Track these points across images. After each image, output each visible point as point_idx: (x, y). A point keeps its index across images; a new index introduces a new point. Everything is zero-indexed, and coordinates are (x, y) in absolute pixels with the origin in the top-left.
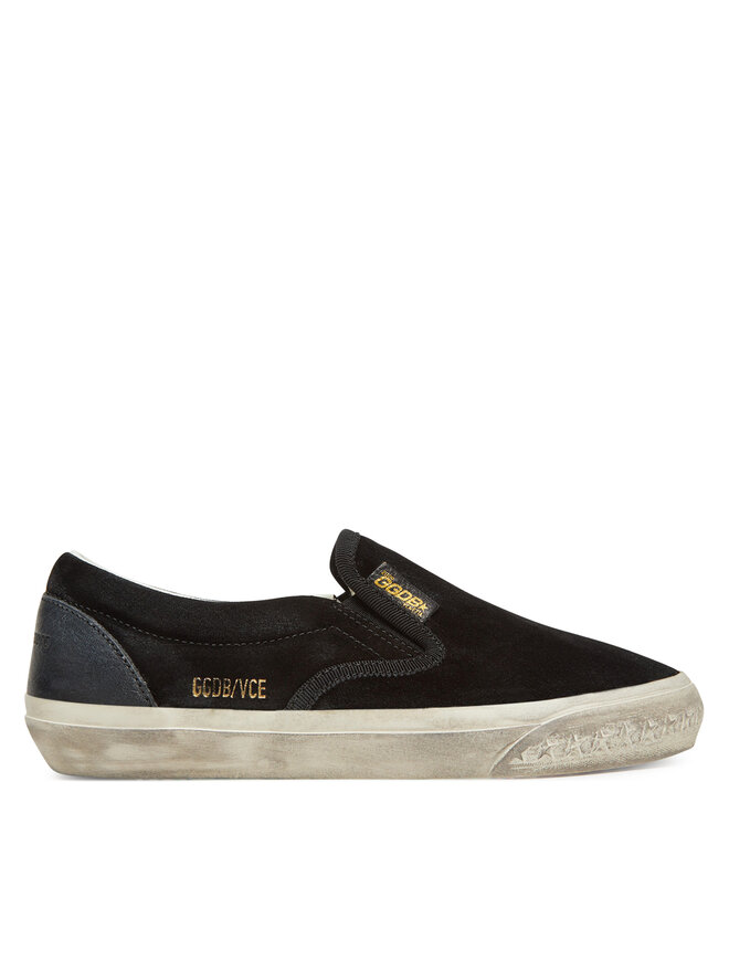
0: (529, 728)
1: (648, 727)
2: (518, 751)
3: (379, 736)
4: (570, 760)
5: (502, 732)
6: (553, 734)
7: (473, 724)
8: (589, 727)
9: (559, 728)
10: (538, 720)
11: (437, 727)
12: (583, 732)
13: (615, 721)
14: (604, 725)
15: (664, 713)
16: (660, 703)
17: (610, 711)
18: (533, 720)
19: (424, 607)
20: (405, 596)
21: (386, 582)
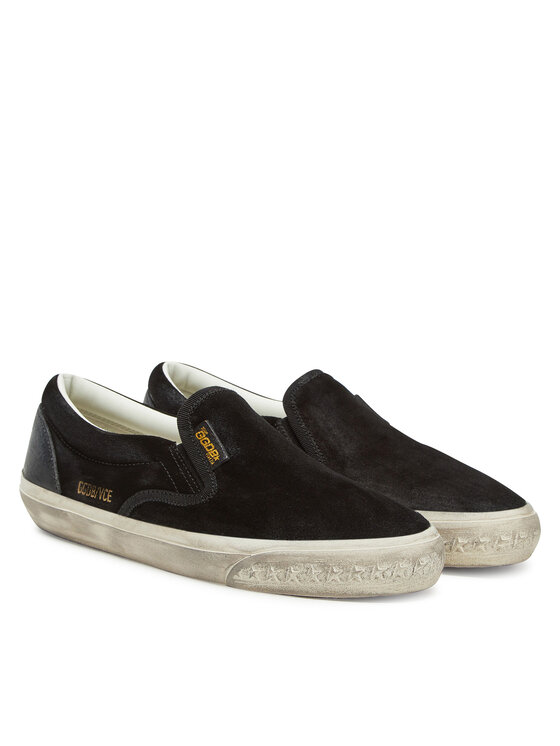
0: (243, 556)
1: (333, 572)
2: (236, 570)
3: (164, 543)
4: (269, 583)
5: (226, 555)
6: (257, 563)
7: (211, 547)
8: (283, 563)
9: (261, 560)
10: (250, 552)
11: (192, 544)
12: (278, 565)
13: (304, 563)
14: (294, 564)
15: (351, 564)
16: (348, 556)
17: (301, 555)
18: (246, 551)
19: (217, 458)
20: (210, 448)
21: (202, 436)
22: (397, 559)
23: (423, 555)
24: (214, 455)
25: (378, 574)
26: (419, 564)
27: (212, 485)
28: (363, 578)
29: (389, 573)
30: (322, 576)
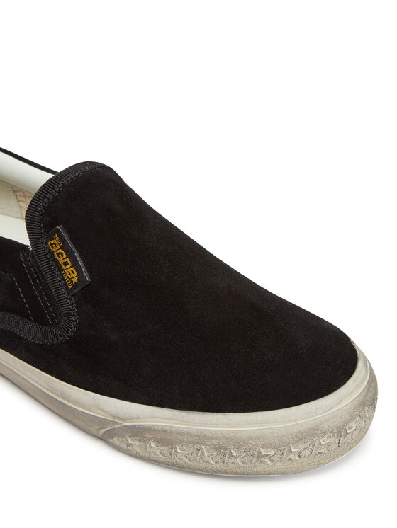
0: (115, 423)
1: (231, 455)
4: (152, 456)
6: (133, 435)
8: (165, 440)
9: (138, 433)
10: (124, 420)
12: (160, 442)
13: (193, 443)
14: (182, 443)
15: (254, 446)
16: (250, 438)
17: (188, 434)
18: (119, 418)
19: (75, 280)
20: (66, 264)
21: (55, 245)
22: (317, 435)
23: (352, 418)
24: (71, 274)
25: (292, 456)
26: (346, 433)
27: (72, 316)
28: (272, 461)
29: (307, 453)
30: (218, 459)
